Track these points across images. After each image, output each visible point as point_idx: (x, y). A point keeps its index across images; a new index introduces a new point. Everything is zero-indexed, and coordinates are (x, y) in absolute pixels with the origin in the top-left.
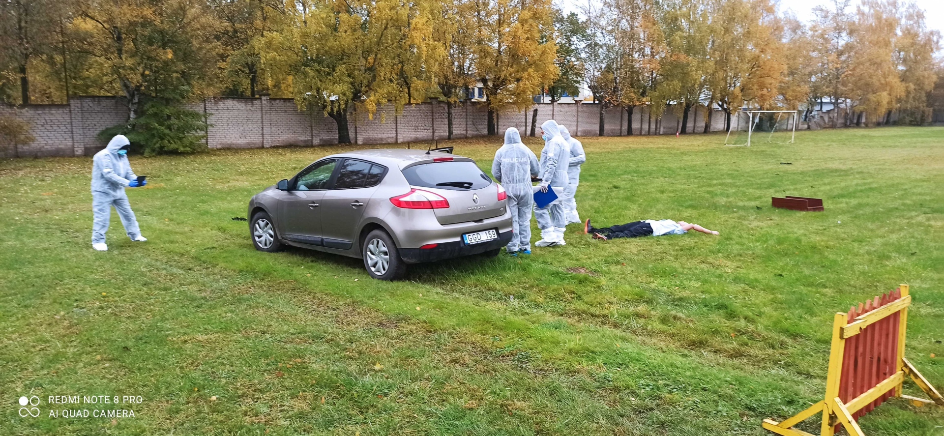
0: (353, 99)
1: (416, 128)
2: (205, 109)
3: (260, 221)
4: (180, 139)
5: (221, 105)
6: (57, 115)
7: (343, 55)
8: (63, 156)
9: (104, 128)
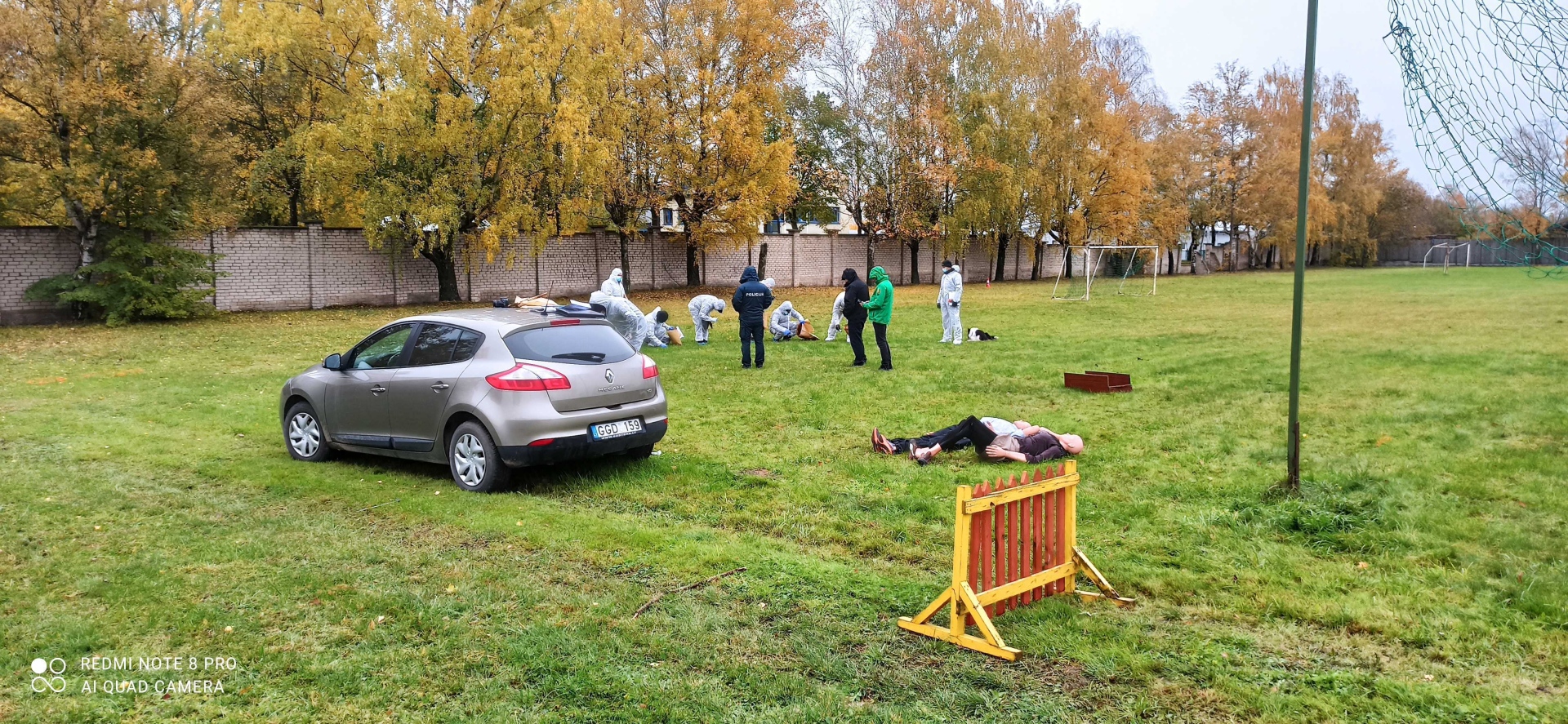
0: (462, 229)
1: (570, 275)
2: (212, 247)
3: (299, 417)
4: (169, 296)
5: (239, 239)
7: (445, 158)
9: (38, 279)
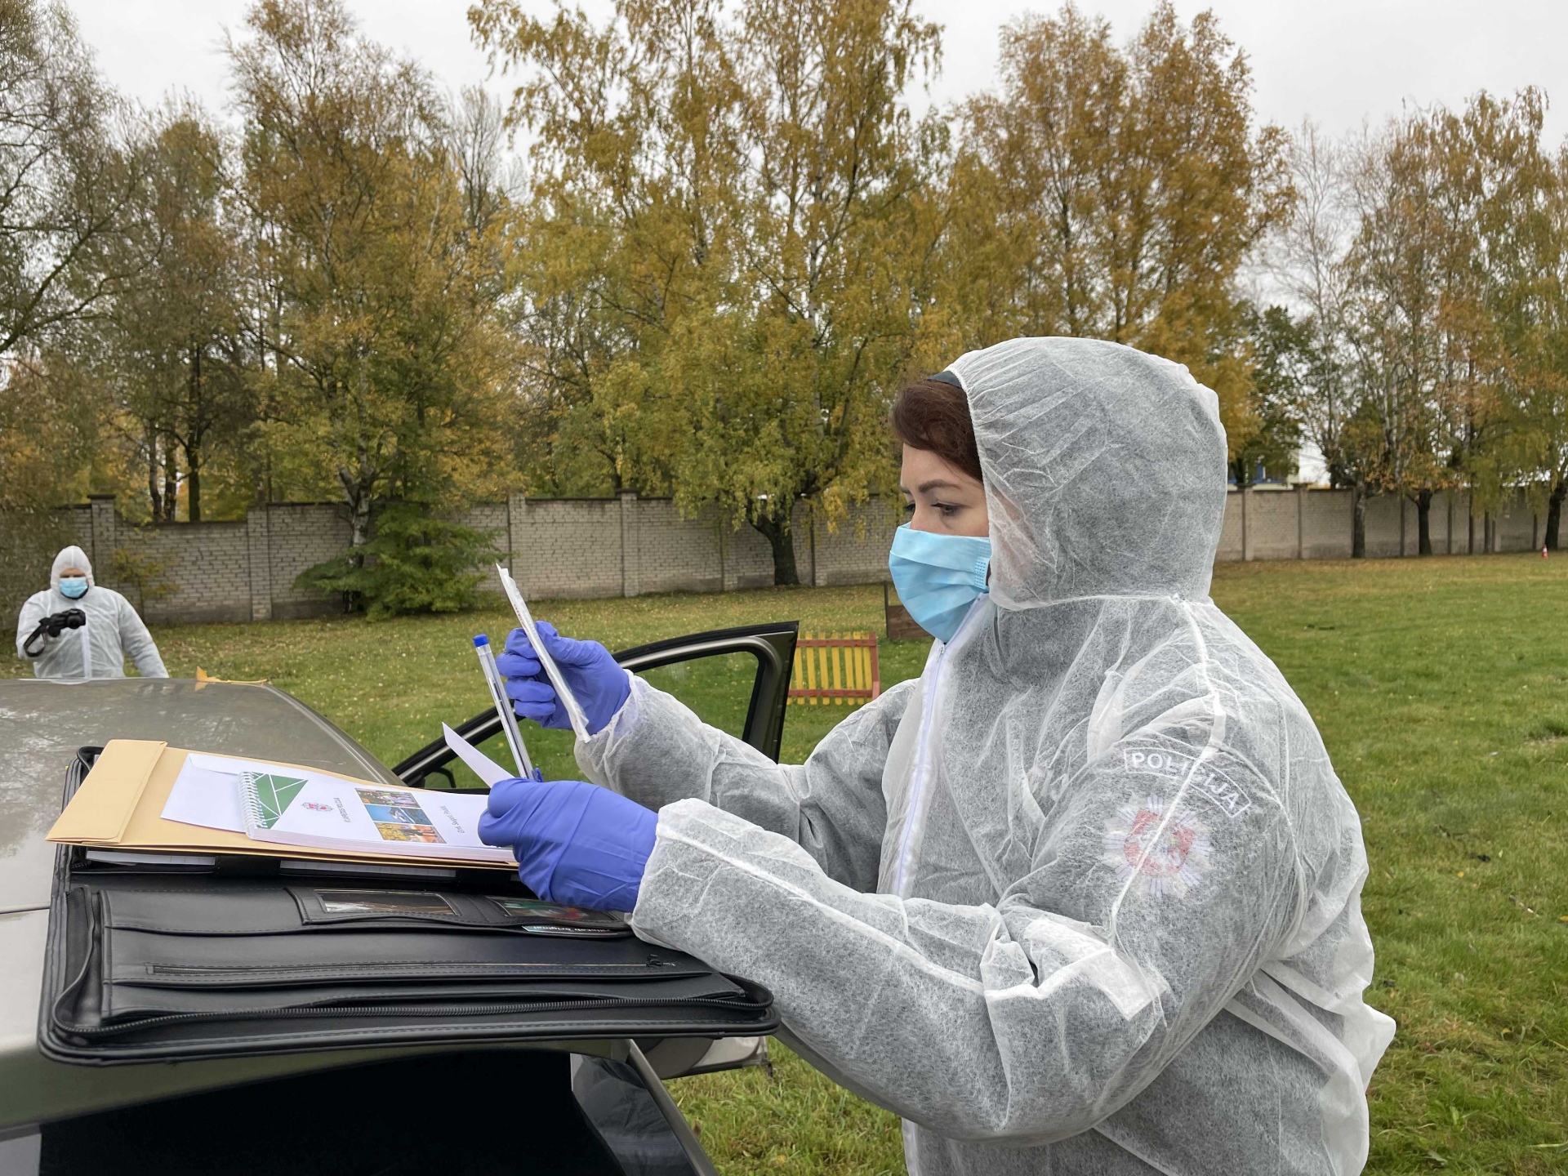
0: (800, 494)
2: (509, 523)
4: (440, 583)
5: (540, 512)
6: (223, 542)
8: (231, 622)
9: (311, 565)
